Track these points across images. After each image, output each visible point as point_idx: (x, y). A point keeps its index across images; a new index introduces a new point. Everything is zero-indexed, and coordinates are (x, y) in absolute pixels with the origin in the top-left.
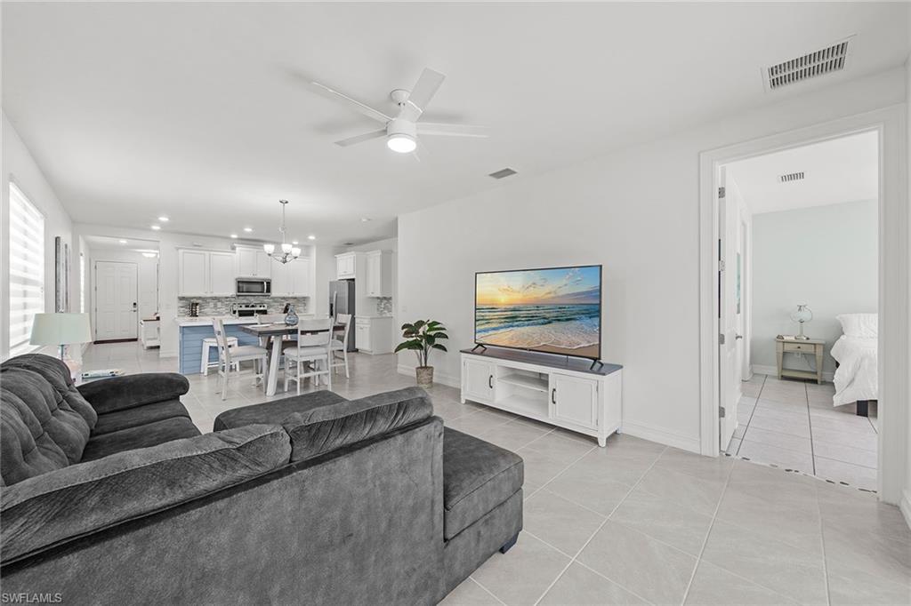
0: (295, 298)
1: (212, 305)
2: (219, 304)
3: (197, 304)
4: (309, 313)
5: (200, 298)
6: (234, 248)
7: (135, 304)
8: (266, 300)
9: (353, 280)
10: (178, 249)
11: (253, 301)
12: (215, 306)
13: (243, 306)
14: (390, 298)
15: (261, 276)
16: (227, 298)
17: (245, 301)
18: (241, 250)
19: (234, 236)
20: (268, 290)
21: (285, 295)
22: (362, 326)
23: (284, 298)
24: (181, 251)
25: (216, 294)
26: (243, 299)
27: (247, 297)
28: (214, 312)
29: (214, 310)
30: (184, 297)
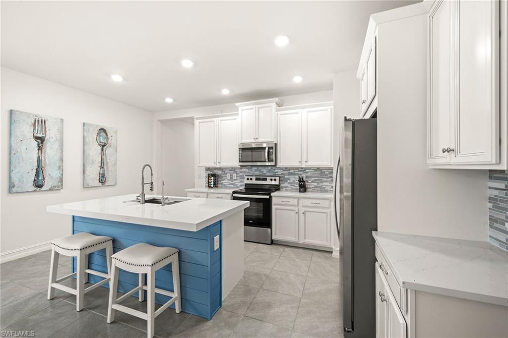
1: (229, 176)
2: (234, 176)
12: (232, 177)
17: (253, 173)
20: (270, 159)
26: (256, 170)
27: (260, 168)
28: (230, 184)
29: (231, 182)
30: (209, 168)
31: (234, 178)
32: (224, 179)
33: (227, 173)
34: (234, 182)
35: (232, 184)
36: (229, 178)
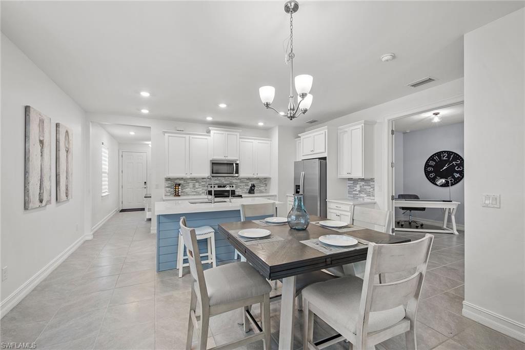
0: (258, 179)
1: (191, 185)
2: (197, 185)
3: (179, 185)
4: (270, 194)
5: (182, 179)
6: (209, 132)
7: (145, 183)
8: (234, 181)
9: (325, 159)
10: (165, 132)
11: (224, 181)
12: (194, 186)
13: (216, 186)
14: (372, 180)
15: (230, 157)
16: (203, 179)
17: (217, 182)
18: (215, 132)
19: (209, 119)
20: (237, 172)
21: (251, 176)
22: (339, 213)
23: (249, 179)
24: (166, 135)
25: (195, 175)
26: (216, 180)
27: (219, 178)
28: (193, 192)
29: (193, 190)
30: (169, 178)
31: (197, 187)
32: (187, 188)
33: (189, 183)
34: (196, 190)
35: (195, 192)
36: (192, 187)
